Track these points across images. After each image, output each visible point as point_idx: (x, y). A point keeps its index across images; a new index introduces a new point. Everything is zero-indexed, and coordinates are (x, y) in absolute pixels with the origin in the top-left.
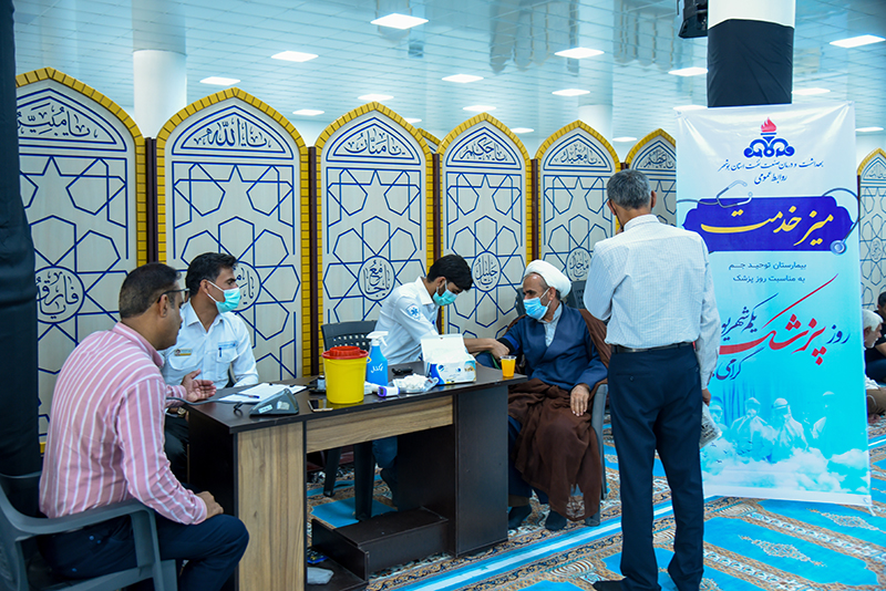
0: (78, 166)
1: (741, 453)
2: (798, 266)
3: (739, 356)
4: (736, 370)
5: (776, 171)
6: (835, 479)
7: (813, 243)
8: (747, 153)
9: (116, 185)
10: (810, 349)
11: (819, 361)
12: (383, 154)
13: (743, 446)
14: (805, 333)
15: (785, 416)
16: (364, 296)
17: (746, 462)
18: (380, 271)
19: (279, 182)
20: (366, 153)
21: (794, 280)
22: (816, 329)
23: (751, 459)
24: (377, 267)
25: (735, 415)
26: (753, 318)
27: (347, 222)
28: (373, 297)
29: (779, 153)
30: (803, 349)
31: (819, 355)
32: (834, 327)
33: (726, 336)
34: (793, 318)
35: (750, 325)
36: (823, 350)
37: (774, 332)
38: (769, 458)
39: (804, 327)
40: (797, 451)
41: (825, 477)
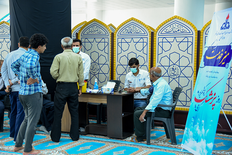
1: (193, 137)
12: (178, 32)
16: (169, 76)
18: (176, 69)
19: (143, 42)
20: (172, 32)
24: (174, 68)
27: (164, 54)
28: (173, 77)
38: (197, 140)
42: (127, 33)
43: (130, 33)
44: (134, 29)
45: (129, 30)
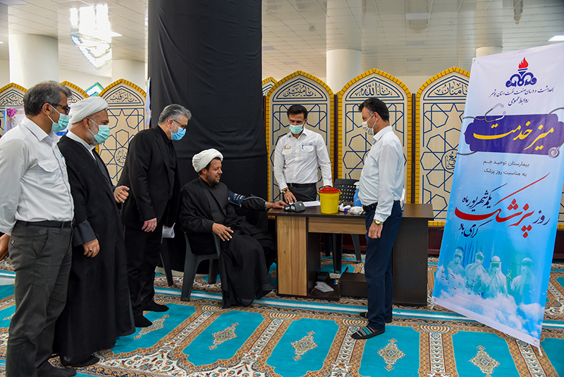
1: (468, 286)
2: (524, 165)
3: (478, 223)
4: (475, 230)
5: (522, 96)
6: (519, 322)
7: (537, 149)
8: (508, 84)
10: (521, 225)
11: (525, 235)
12: (459, 94)
13: (470, 282)
14: (520, 213)
15: (497, 269)
17: (469, 294)
21: (519, 174)
22: (528, 211)
23: (472, 293)
25: (469, 262)
26: (490, 198)
27: (435, 131)
29: (527, 83)
30: (517, 224)
31: (526, 231)
32: (540, 212)
33: (473, 209)
34: (514, 201)
35: (487, 203)
36: (530, 228)
37: (500, 210)
38: (482, 294)
39: (520, 209)
40: (500, 295)
41: (514, 318)
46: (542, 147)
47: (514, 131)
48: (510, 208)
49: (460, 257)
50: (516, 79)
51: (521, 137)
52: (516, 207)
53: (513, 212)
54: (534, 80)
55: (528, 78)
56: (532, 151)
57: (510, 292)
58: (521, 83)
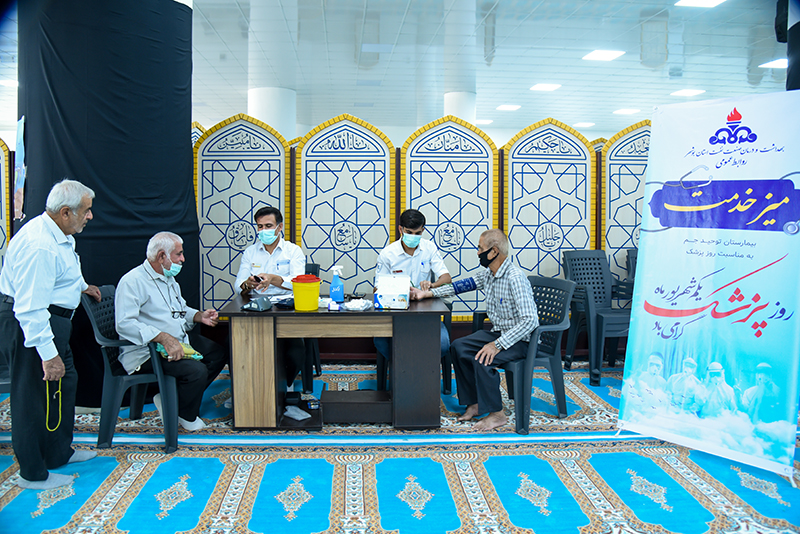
0: (253, 165)
1: (674, 404)
2: (748, 244)
3: (683, 320)
4: (679, 333)
5: (737, 156)
6: (760, 445)
7: (766, 223)
8: (713, 140)
9: (274, 175)
10: (751, 321)
11: (759, 334)
12: (455, 151)
13: (677, 399)
14: (748, 306)
15: (719, 379)
17: (677, 413)
18: (453, 231)
19: (374, 171)
20: (442, 150)
21: (742, 256)
22: (759, 304)
23: (682, 411)
25: (674, 371)
26: (699, 288)
27: (426, 198)
28: (446, 249)
29: (742, 140)
30: (744, 321)
31: (759, 328)
32: (778, 304)
33: (674, 302)
34: (737, 291)
35: (696, 294)
36: (764, 324)
37: (717, 303)
38: (699, 413)
39: (747, 300)
40: (726, 413)
41: (749, 441)
42: (332, 150)
43: (340, 150)
44: (350, 140)
45: (337, 142)
46: (773, 221)
47: (728, 201)
48: (732, 299)
49: (658, 365)
50: (725, 134)
51: (741, 208)
52: (741, 298)
53: (737, 304)
54: (753, 138)
55: (744, 134)
56: (759, 226)
57: (741, 408)
58: (732, 139)
